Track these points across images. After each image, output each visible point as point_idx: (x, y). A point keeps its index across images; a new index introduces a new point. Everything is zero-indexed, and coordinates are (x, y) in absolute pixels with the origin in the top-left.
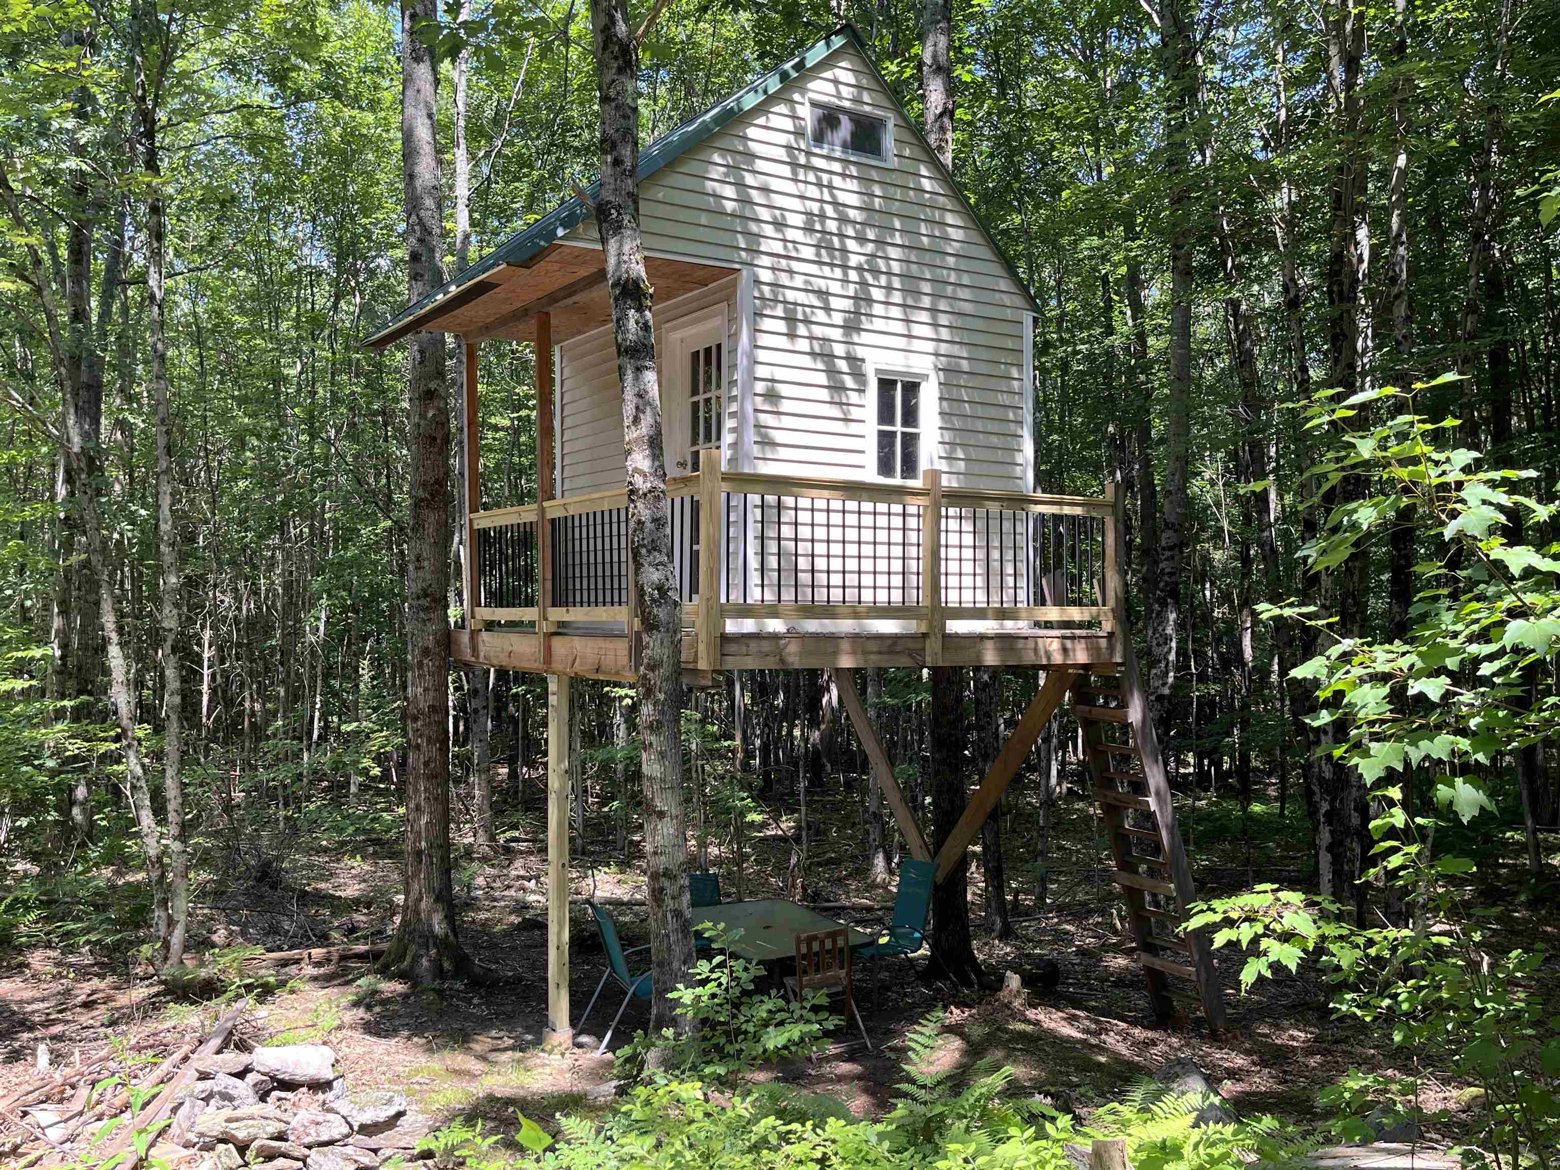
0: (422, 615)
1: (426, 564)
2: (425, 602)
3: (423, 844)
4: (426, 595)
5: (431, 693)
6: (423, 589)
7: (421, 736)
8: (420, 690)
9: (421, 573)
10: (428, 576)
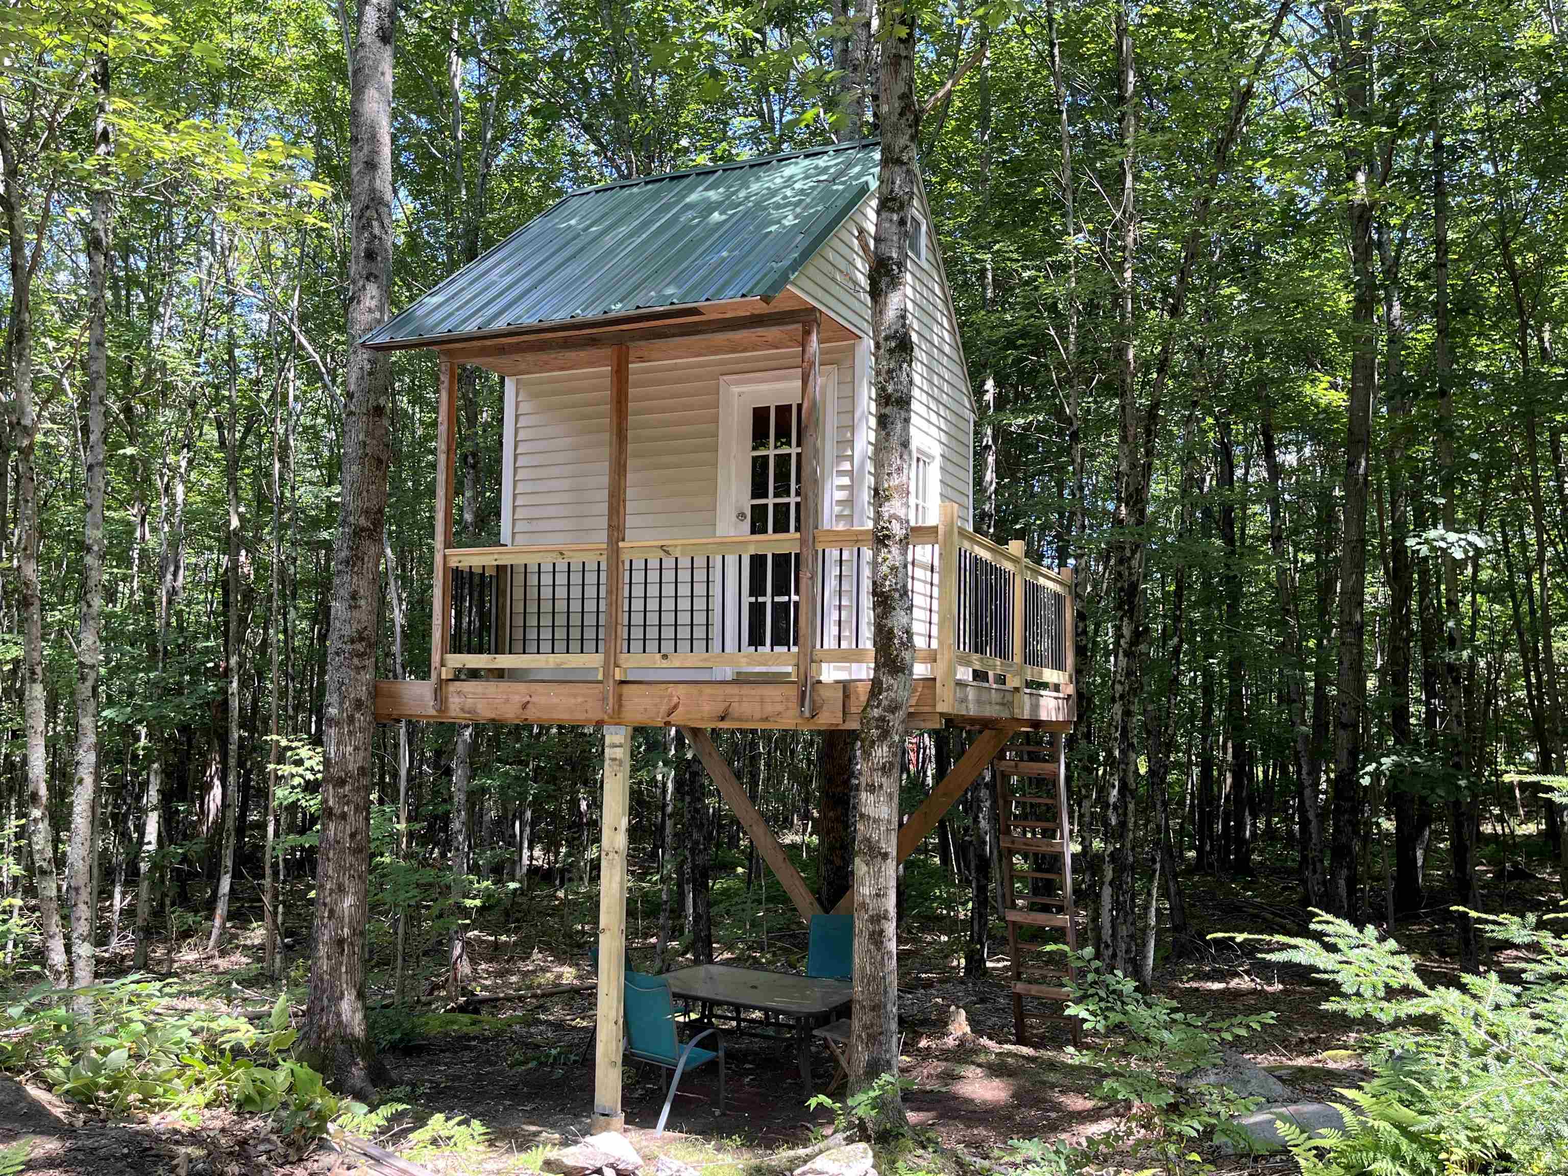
0: (356, 661)
1: (362, 602)
2: (360, 647)
3: (346, 930)
4: (361, 639)
5: (362, 754)
6: (359, 632)
7: (348, 803)
8: (349, 749)
9: (356, 614)
10: (364, 617)
